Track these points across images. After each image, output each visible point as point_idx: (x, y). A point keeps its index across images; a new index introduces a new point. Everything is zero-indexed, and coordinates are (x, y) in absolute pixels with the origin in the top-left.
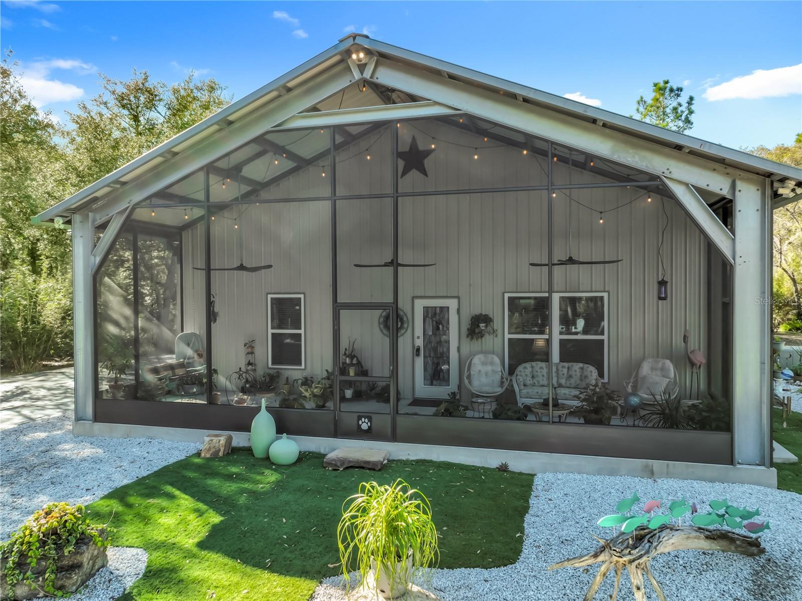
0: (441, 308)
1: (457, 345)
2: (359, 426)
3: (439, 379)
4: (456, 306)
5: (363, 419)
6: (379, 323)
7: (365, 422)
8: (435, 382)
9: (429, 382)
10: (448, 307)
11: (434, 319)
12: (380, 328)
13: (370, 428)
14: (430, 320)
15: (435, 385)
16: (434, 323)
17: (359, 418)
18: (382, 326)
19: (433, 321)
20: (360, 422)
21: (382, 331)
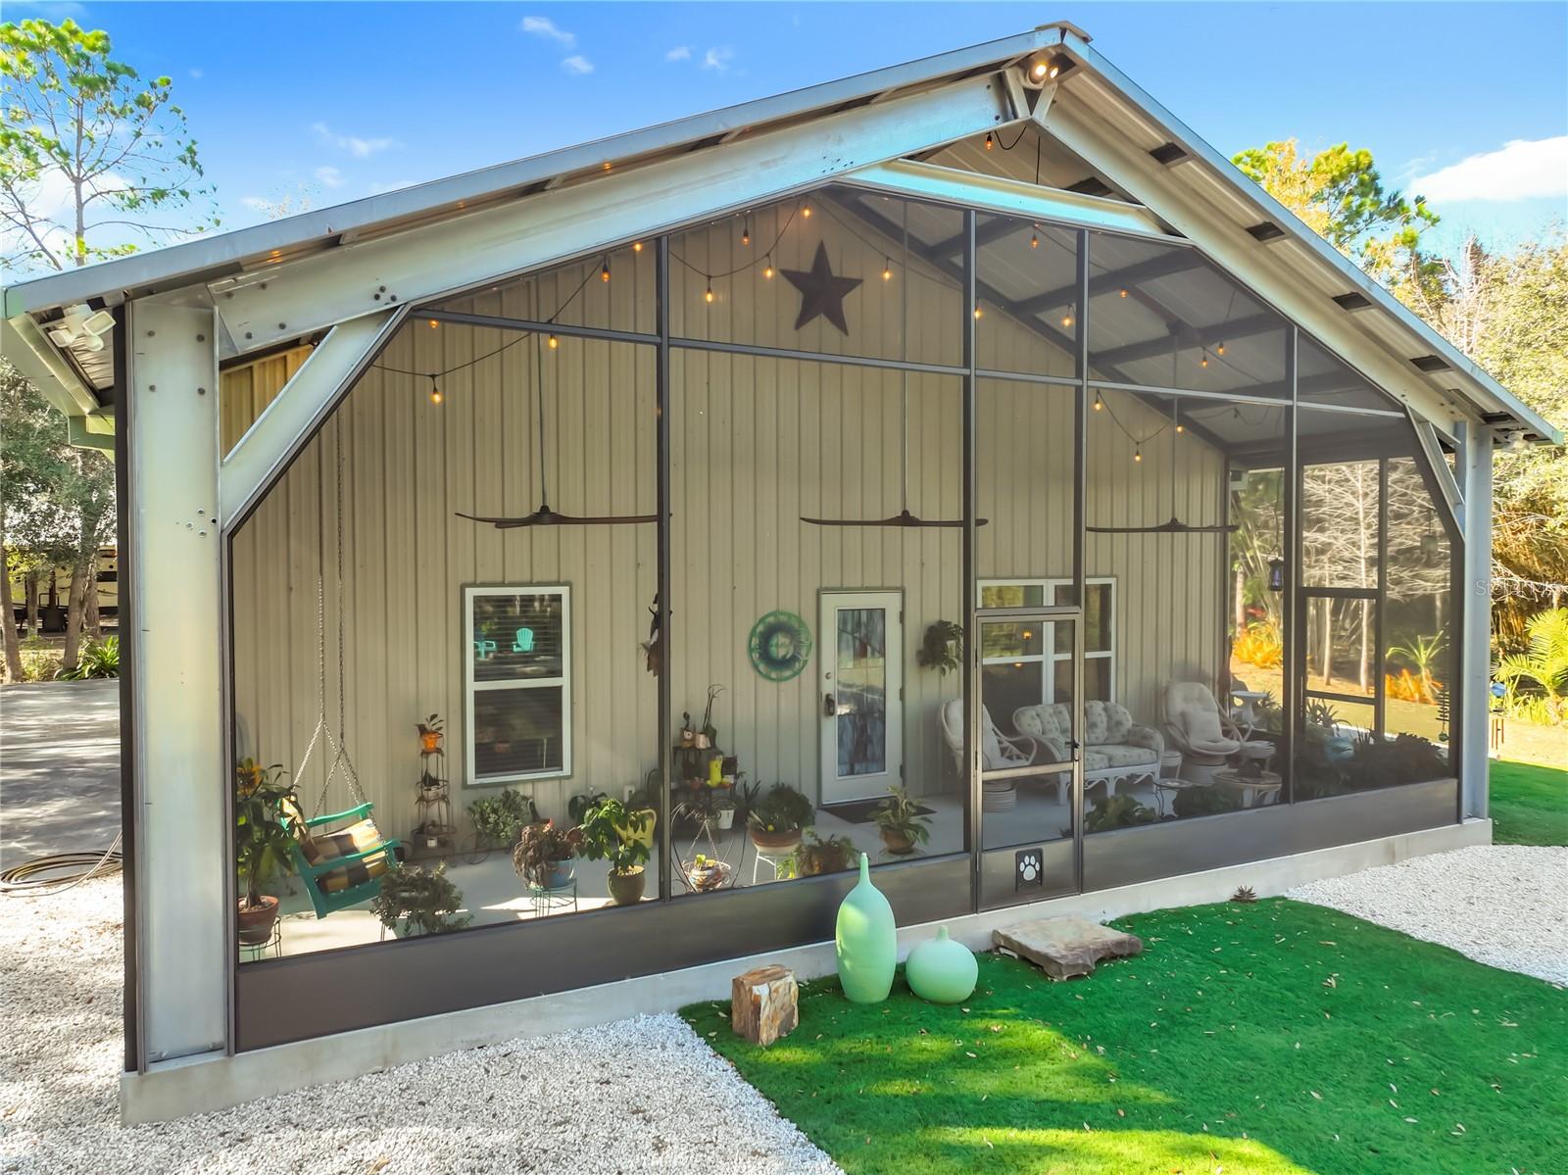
0: (870, 611)
1: (898, 686)
2: (1019, 874)
3: (865, 759)
4: (898, 608)
5: (1027, 859)
6: (751, 650)
7: (1030, 864)
8: (857, 767)
9: (846, 768)
10: (883, 610)
11: (857, 635)
12: (753, 661)
13: (1040, 874)
14: (850, 637)
15: (858, 773)
16: (857, 643)
17: (1020, 857)
18: (756, 656)
19: (854, 638)
20: (1022, 866)
21: (756, 667)
